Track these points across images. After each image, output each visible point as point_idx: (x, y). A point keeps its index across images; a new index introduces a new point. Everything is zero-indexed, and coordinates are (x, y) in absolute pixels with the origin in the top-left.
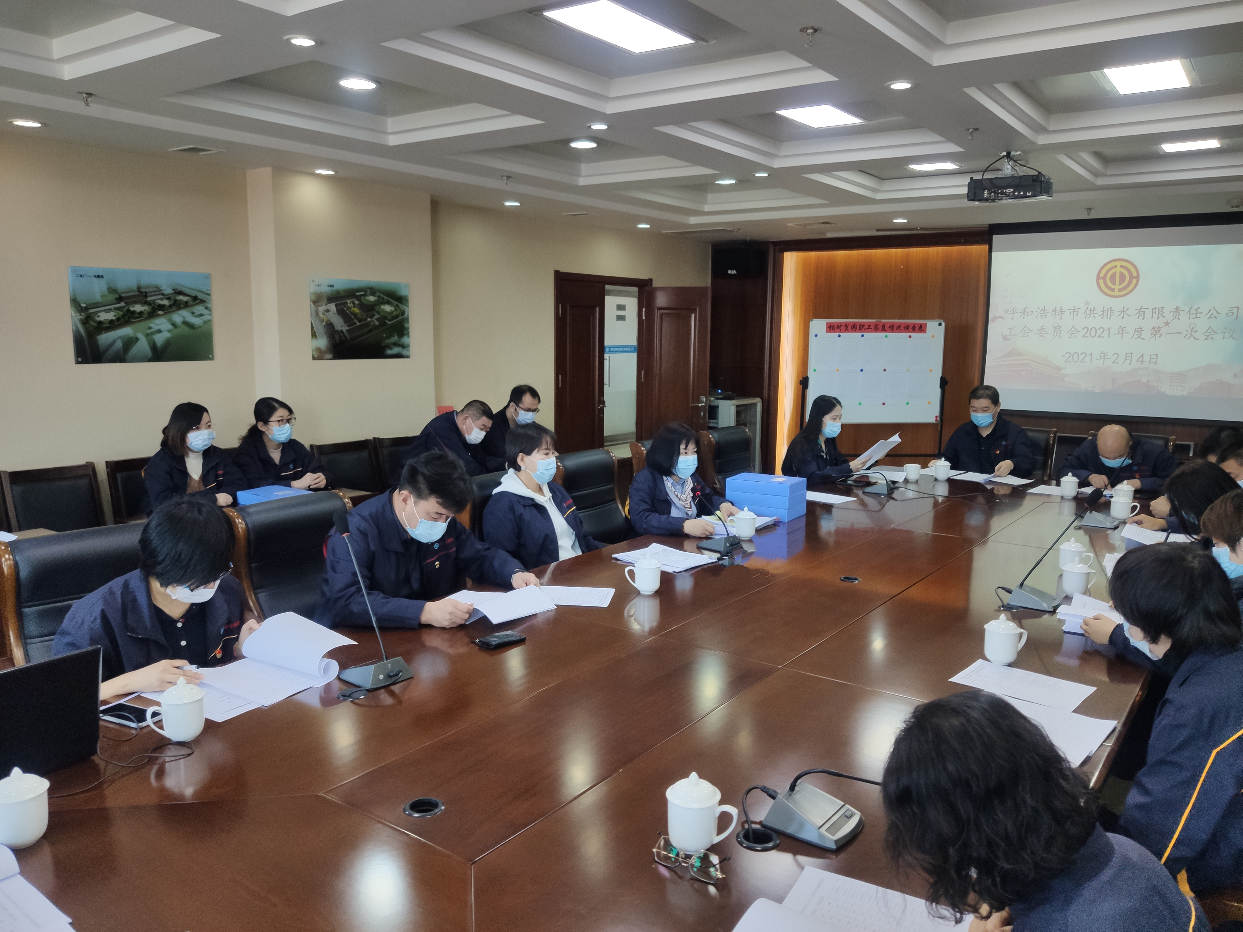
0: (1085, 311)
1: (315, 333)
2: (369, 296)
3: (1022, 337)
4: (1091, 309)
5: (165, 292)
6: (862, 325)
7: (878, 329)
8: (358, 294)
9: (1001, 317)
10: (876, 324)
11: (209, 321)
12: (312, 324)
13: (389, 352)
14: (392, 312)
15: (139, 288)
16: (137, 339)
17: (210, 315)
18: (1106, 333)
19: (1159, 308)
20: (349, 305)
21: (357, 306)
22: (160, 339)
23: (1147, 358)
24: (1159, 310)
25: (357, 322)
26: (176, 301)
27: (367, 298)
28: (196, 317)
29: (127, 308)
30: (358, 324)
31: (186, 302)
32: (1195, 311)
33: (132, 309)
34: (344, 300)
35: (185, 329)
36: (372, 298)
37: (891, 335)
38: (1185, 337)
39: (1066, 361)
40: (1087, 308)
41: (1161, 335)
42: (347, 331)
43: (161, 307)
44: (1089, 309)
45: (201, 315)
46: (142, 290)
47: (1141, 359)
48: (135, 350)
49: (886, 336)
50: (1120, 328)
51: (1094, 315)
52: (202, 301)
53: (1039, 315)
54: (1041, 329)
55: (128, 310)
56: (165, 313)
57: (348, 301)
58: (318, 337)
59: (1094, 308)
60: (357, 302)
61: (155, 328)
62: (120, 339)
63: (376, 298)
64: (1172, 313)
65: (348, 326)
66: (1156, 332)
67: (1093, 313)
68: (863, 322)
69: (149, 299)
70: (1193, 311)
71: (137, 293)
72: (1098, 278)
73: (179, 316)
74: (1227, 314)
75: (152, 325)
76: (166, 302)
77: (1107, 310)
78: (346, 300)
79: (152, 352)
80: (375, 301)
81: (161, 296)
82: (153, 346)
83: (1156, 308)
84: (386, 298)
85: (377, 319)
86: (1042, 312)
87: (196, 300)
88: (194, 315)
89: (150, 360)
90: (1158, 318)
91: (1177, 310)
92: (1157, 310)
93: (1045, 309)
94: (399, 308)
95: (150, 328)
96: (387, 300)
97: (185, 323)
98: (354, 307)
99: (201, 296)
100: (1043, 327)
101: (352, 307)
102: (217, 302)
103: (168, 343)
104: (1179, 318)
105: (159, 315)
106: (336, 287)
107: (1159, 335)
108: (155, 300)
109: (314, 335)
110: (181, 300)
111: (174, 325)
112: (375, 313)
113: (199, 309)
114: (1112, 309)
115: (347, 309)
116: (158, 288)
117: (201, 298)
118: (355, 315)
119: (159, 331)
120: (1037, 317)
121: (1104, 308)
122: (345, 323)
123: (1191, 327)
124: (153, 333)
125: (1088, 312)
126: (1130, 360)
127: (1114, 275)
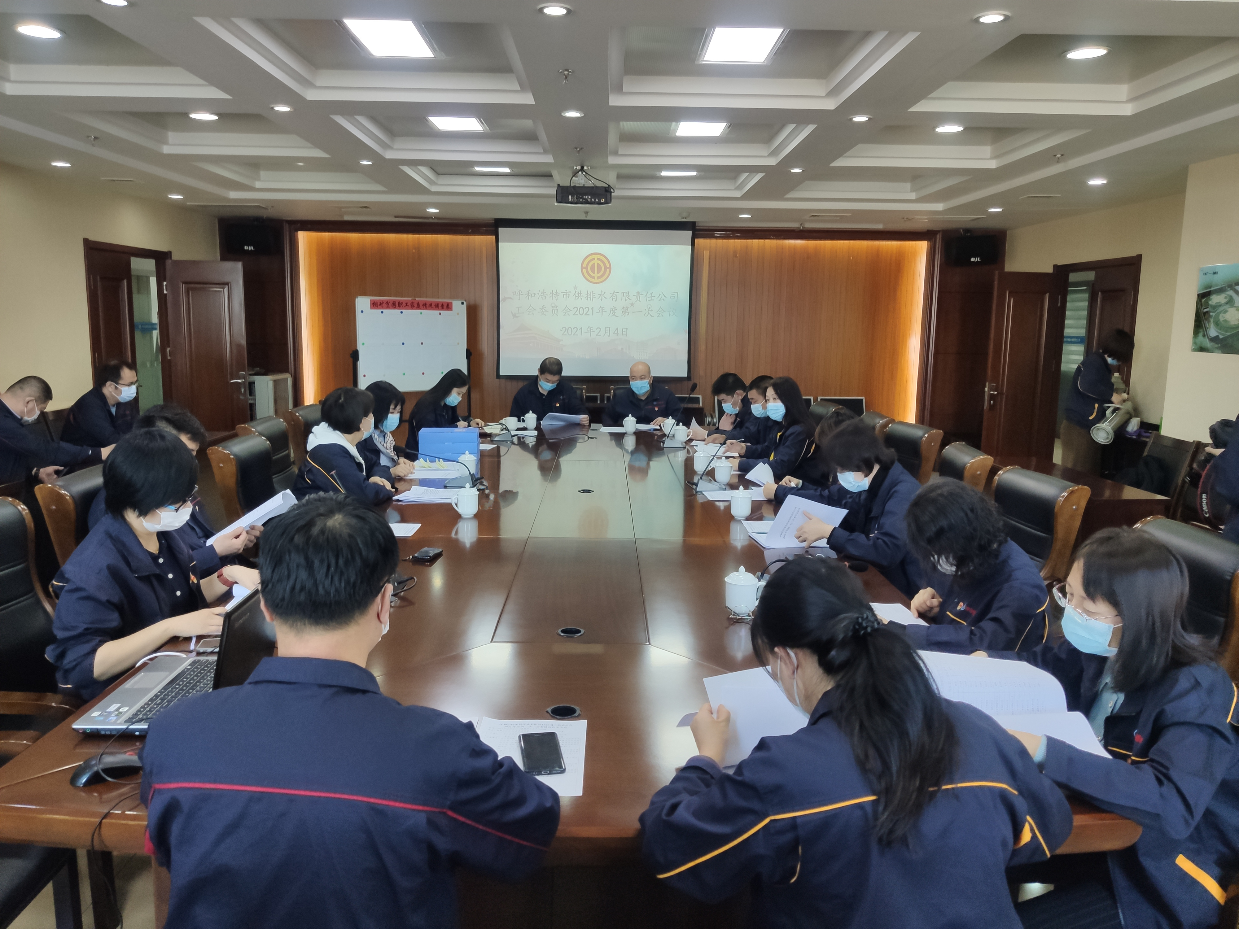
0: (575, 294)
3: (528, 314)
4: (578, 292)
6: (400, 302)
7: (414, 306)
9: (511, 298)
10: (412, 302)
18: (590, 312)
19: (626, 293)
23: (620, 331)
24: (626, 294)
32: (650, 295)
37: (425, 312)
38: (644, 315)
39: (563, 335)
40: (576, 291)
41: (629, 313)
44: (577, 293)
47: (616, 332)
49: (421, 313)
50: (600, 307)
51: (582, 297)
53: (540, 297)
54: (543, 308)
59: (581, 291)
64: (635, 296)
66: (625, 310)
67: (580, 296)
68: (401, 300)
70: (649, 295)
72: (582, 268)
74: (671, 297)
77: (590, 293)
83: (624, 292)
86: (543, 294)
90: (626, 300)
91: (638, 294)
92: (625, 294)
93: (545, 292)
100: (544, 307)
104: (640, 300)
107: (628, 313)
114: (594, 293)
120: (539, 298)
121: (588, 291)
123: (648, 307)
125: (577, 295)
126: (609, 333)
127: (593, 265)
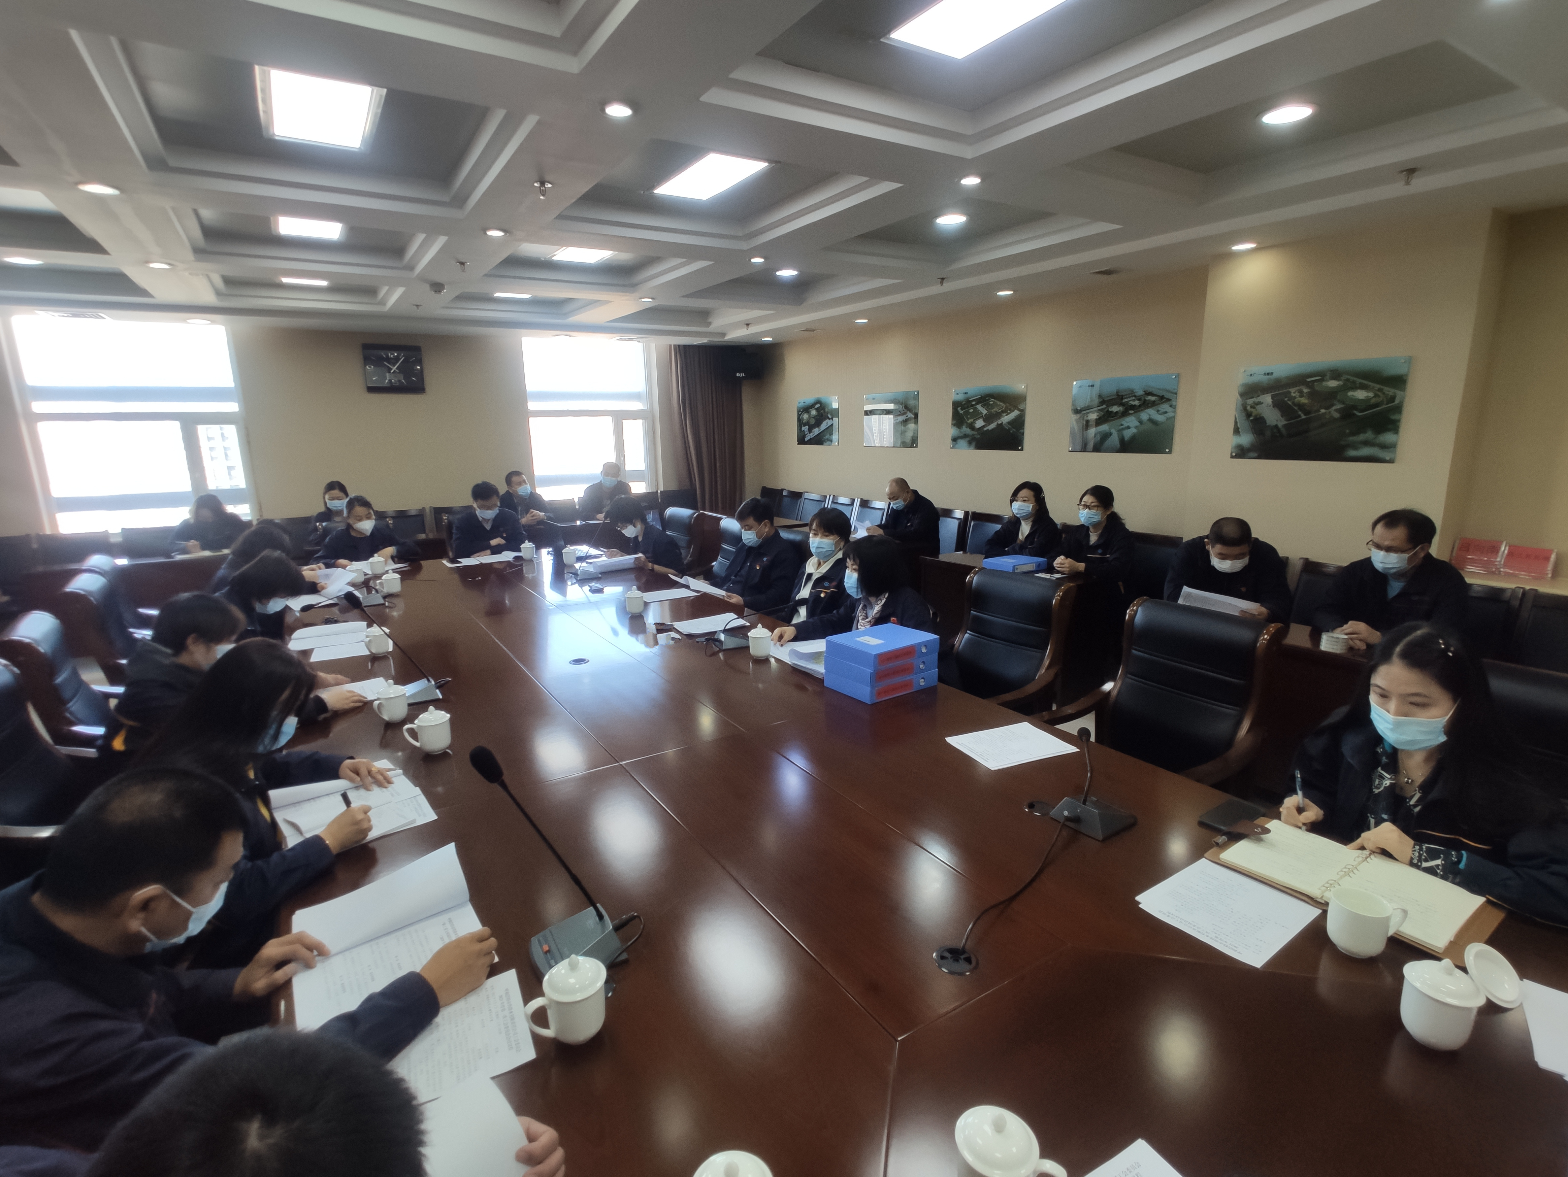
1: (1238, 428)
2: (1327, 381)
5: (1137, 394)
8: (1309, 380)
11: (1174, 418)
12: (1236, 419)
13: (1352, 453)
14: (1367, 400)
15: (1117, 392)
16: (1111, 434)
17: (1175, 412)
20: (1293, 395)
21: (1305, 395)
22: (1127, 434)
25: (1302, 415)
26: (1145, 401)
27: (1324, 383)
28: (1160, 414)
29: (1106, 409)
30: (1303, 417)
31: (1154, 401)
33: (1110, 410)
34: (1286, 389)
35: (1150, 426)
36: (1333, 384)
42: (1285, 426)
43: (1133, 407)
45: (1166, 412)
46: (1120, 394)
48: (1108, 443)
52: (1168, 400)
55: (1108, 411)
56: (1135, 412)
57: (1292, 390)
58: (1241, 433)
60: (1306, 390)
61: (1126, 425)
62: (1099, 434)
63: (1341, 383)
65: (1286, 421)
69: (1124, 401)
71: (1115, 397)
73: (1144, 415)
75: (1123, 423)
76: (1137, 403)
78: (1290, 388)
79: (1120, 444)
80: (1338, 387)
81: (1133, 398)
82: (1122, 440)
84: (1359, 381)
85: (1337, 410)
87: (1163, 399)
88: (1160, 412)
89: (1118, 452)
94: (1384, 393)
95: (1122, 425)
96: (1361, 384)
97: (1151, 420)
98: (1301, 396)
99: (1167, 395)
101: (1298, 396)
102: (1182, 402)
103: (1134, 438)
105: (1130, 414)
106: (1275, 375)
108: (1128, 402)
109: (1237, 431)
110: (1149, 400)
111: (1141, 422)
112: (1335, 402)
113: (1165, 407)
115: (1288, 400)
116: (1132, 391)
117: (1167, 397)
118: (1301, 406)
119: (1128, 428)
122: (1282, 417)
124: (1123, 429)
